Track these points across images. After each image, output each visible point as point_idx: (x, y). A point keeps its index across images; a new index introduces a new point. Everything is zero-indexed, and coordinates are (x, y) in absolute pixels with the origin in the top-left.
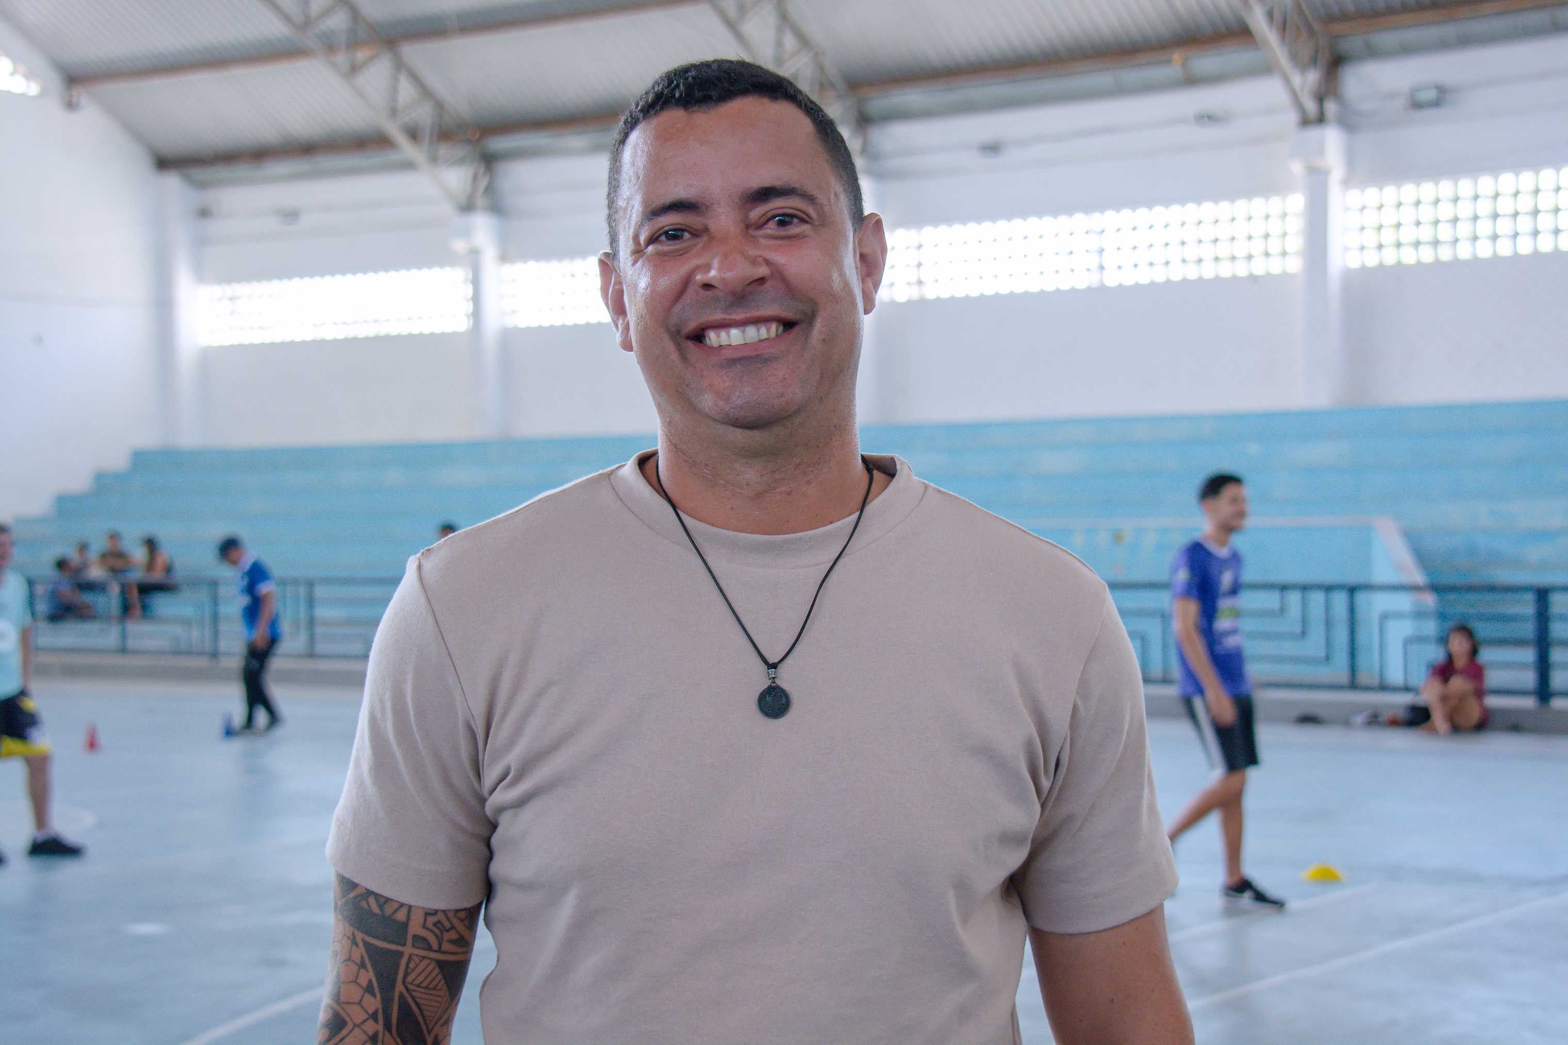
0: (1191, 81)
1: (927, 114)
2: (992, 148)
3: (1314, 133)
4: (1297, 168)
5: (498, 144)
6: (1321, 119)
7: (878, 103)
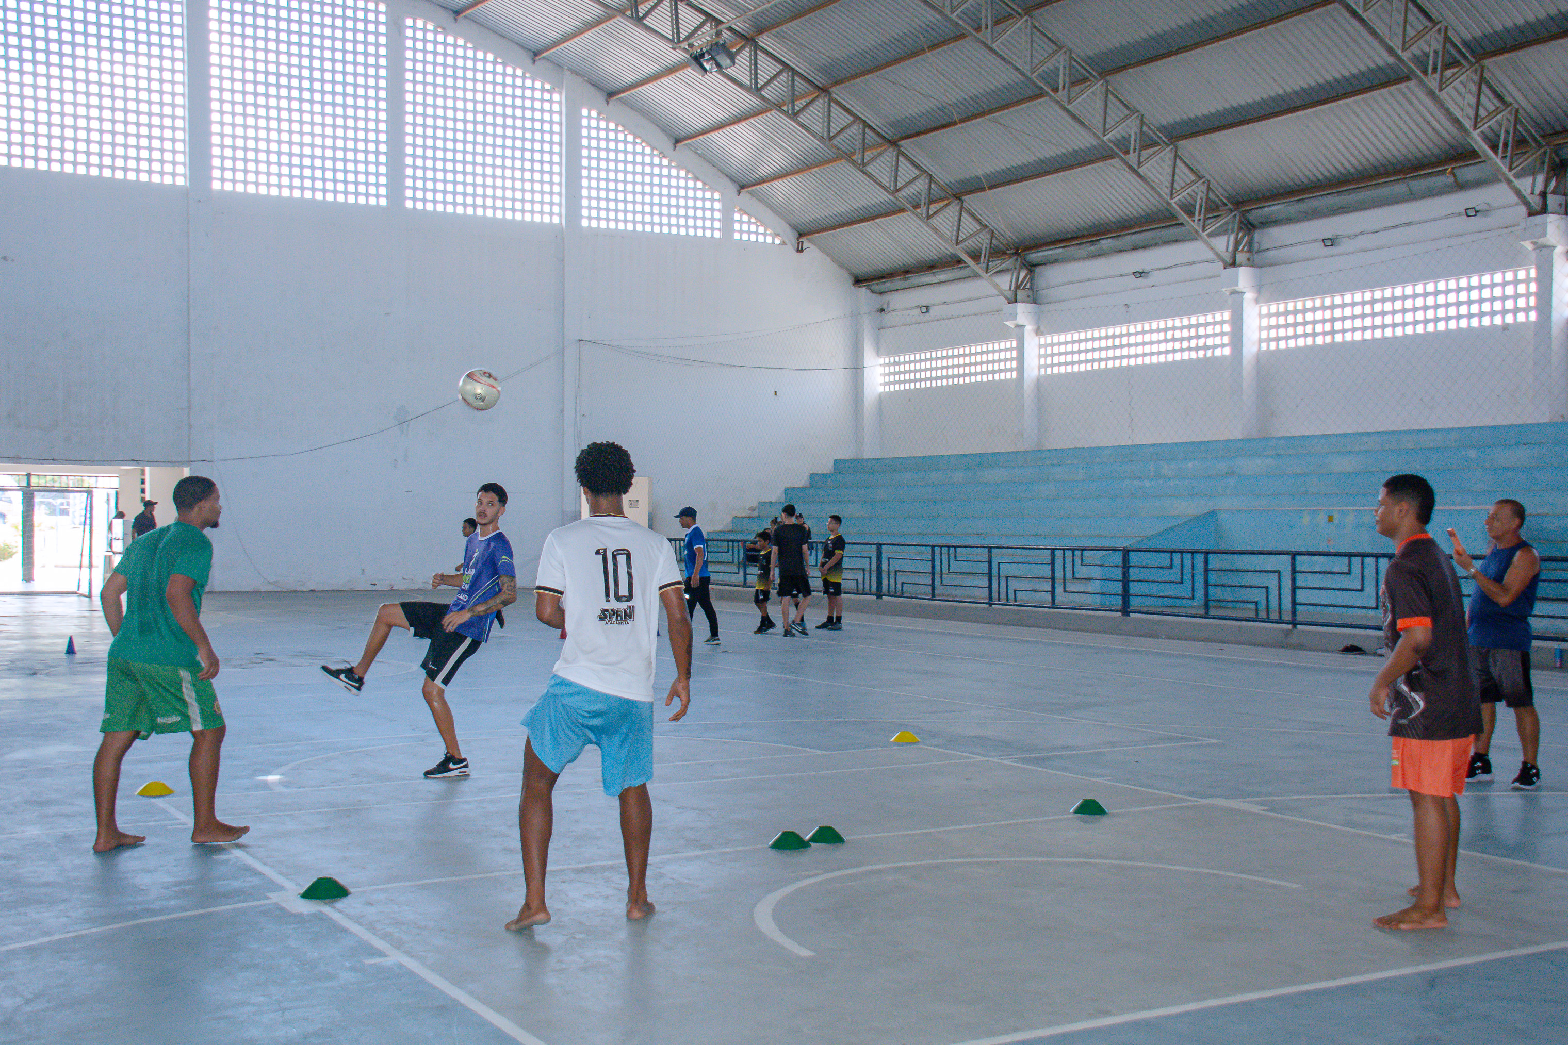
0: (1461, 186)
1: (1289, 220)
2: (1330, 242)
3: (1538, 219)
4: (1528, 245)
5: (1034, 256)
6: (1544, 210)
7: (1255, 215)
